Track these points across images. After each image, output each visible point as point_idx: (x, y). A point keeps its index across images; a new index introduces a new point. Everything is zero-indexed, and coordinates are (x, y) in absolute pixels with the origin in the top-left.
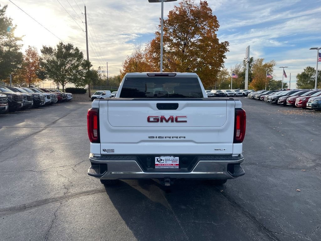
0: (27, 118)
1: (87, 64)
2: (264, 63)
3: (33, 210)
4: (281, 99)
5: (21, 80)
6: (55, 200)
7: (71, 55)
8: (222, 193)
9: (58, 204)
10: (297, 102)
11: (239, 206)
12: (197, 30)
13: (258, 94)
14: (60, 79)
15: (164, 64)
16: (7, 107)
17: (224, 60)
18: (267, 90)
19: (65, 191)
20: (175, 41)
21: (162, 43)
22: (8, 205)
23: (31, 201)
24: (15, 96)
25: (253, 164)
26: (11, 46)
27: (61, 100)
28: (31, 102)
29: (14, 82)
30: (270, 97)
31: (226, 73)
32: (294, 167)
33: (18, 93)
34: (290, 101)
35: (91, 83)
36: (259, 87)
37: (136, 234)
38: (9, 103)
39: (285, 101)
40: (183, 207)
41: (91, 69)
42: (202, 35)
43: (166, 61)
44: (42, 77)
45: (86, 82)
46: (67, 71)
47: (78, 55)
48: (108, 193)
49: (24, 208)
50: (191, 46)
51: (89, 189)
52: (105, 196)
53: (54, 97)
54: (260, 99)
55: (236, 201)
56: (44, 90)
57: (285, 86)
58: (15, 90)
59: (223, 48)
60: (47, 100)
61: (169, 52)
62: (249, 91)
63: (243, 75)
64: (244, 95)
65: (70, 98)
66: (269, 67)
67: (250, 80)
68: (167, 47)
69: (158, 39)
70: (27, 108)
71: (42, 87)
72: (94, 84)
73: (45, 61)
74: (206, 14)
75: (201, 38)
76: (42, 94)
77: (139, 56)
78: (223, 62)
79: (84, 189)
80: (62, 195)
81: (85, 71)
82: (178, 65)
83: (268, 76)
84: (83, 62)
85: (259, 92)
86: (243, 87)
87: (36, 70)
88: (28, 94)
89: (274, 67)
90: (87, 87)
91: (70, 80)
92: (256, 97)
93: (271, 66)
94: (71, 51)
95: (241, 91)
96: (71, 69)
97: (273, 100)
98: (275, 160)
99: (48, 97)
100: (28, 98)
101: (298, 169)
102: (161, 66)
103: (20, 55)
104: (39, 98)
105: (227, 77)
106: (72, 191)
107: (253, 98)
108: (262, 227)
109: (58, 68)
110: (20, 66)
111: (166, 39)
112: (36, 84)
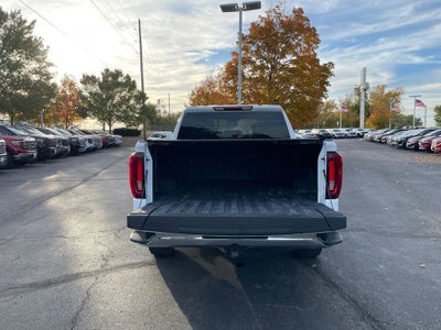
0: (62, 168)
1: (142, 96)
2: (386, 91)
3: (60, 287)
4: (411, 141)
5: (56, 119)
6: (88, 274)
7: (120, 84)
8: (315, 269)
9: (92, 280)
10: (434, 145)
11: (336, 286)
12: (289, 48)
13: (378, 134)
14: (106, 117)
15: (243, 95)
16: (35, 155)
17: (327, 88)
18: (393, 128)
19: (103, 262)
20: (258, 63)
21: (240, 67)
22: (28, 280)
23: (58, 275)
24: (46, 140)
25: (362, 230)
26: (42, 75)
27: (108, 145)
28: (68, 148)
29: (46, 122)
30: (395, 138)
31: (334, 106)
32: (420, 234)
33: (51, 137)
34: (423, 144)
35: (148, 122)
36: (380, 125)
37: (192, 320)
38: (39, 150)
39: (416, 144)
40: (258, 286)
41: (147, 102)
42: (295, 54)
43: (247, 91)
44: (83, 114)
45: (139, 120)
46: (114, 106)
47: (130, 84)
48: (159, 267)
49: (49, 284)
50: (280, 70)
51: (134, 261)
52: (155, 270)
53: (98, 140)
54: (381, 142)
55: (333, 280)
56: (85, 132)
57: (418, 123)
58: (47, 132)
59: (326, 71)
60: (88, 145)
61: (250, 79)
62: (366, 130)
63: (357, 108)
64: (360, 136)
65: (119, 142)
66: (395, 96)
67: (368, 115)
68: (248, 71)
69: (236, 61)
70: (61, 155)
71: (82, 128)
72: (152, 123)
73: (86, 94)
74: (302, 25)
75: (295, 58)
76: (81, 137)
77: (211, 84)
78: (325, 90)
79: (128, 261)
80: (98, 267)
81: (138, 106)
82: (263, 96)
83: (392, 109)
84: (136, 93)
85: (380, 131)
86: (357, 125)
87: (74, 105)
88: (63, 138)
89: (402, 97)
90: (141, 127)
91: (119, 119)
92: (376, 139)
93: (398, 95)
94: (120, 79)
95: (355, 130)
96: (120, 104)
97: (400, 142)
98: (393, 224)
99: (90, 141)
100: (64, 142)
101: (426, 237)
102: (240, 97)
103: (54, 85)
104: (78, 142)
105: (334, 111)
106: (112, 263)
107: (372, 140)
108: (367, 315)
109: (103, 102)
110: (53, 101)
111: (246, 61)
112: (75, 123)
